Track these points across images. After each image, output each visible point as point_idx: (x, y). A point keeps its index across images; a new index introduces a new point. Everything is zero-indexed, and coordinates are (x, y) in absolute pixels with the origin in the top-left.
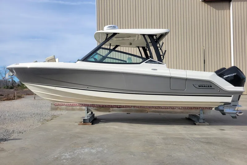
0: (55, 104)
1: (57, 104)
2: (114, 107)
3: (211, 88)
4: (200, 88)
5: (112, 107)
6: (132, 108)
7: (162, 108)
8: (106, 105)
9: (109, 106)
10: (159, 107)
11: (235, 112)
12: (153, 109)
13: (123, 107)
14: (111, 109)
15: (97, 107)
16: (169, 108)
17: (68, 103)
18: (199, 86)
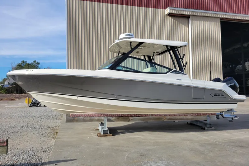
0: (71, 115)
1: (73, 115)
2: (134, 116)
3: (223, 96)
4: (215, 96)
5: (131, 116)
6: (151, 117)
7: (176, 116)
8: (125, 115)
9: (128, 116)
10: (174, 115)
11: (232, 116)
12: (169, 117)
13: (142, 115)
14: (130, 118)
15: (117, 117)
16: (182, 115)
17: (85, 114)
18: (215, 95)
